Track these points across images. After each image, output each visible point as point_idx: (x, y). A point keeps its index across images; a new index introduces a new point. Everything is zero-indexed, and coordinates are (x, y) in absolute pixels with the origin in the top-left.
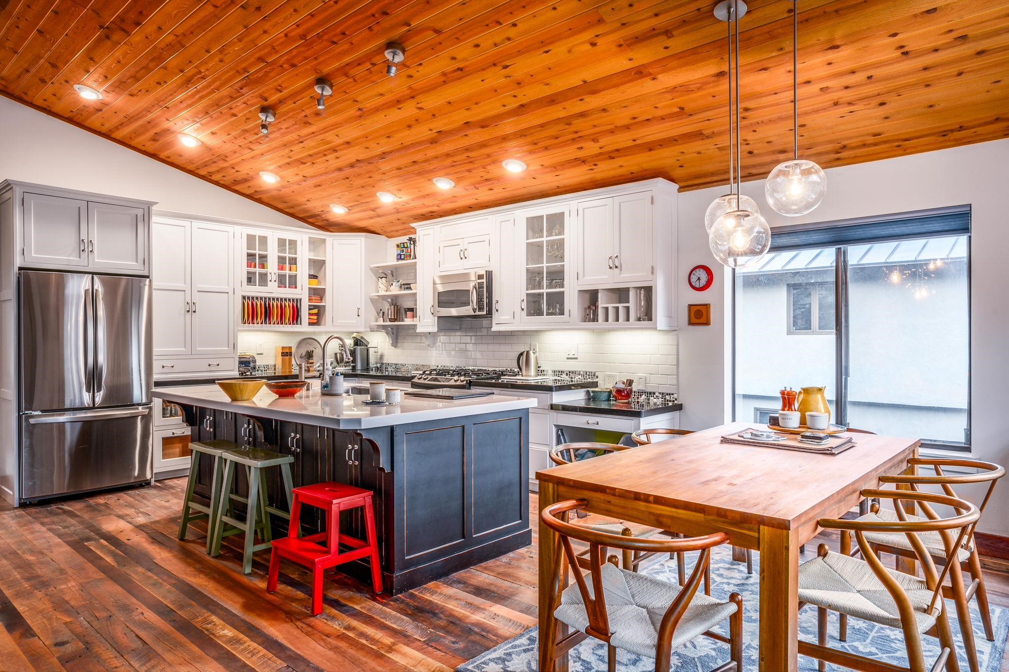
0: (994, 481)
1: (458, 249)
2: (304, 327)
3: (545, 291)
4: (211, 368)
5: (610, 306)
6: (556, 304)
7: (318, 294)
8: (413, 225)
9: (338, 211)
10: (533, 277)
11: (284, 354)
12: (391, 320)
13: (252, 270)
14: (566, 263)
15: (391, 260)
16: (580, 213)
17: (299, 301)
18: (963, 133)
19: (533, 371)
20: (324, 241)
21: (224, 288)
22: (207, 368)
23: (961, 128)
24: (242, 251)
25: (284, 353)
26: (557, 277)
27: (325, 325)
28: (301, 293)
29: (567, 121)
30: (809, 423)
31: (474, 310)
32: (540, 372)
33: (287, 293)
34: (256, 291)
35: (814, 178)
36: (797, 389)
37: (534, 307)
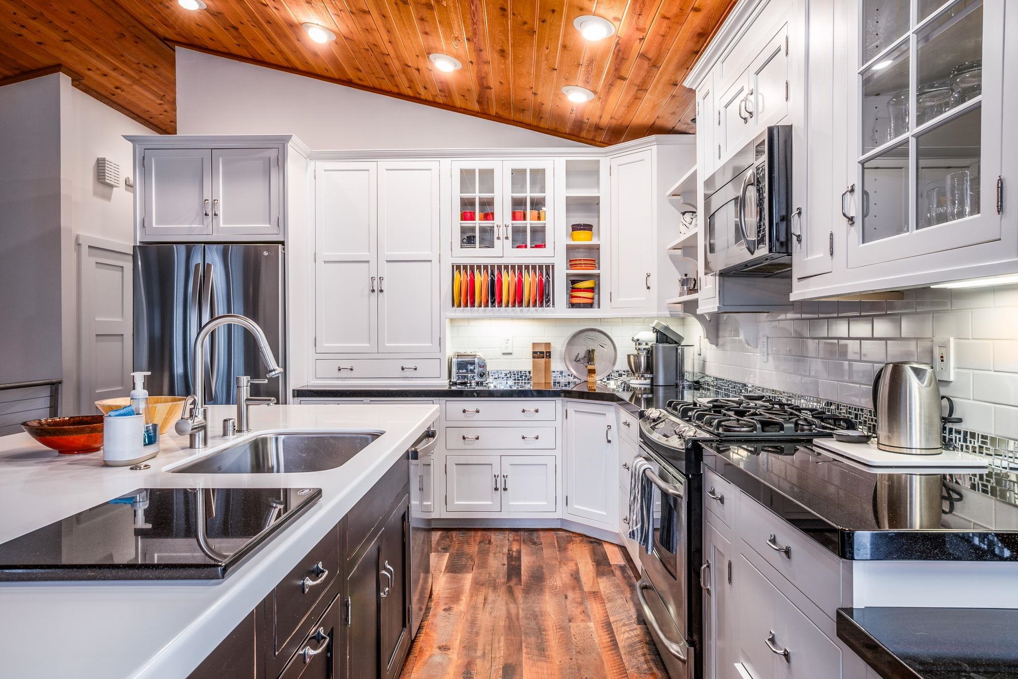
4: (406, 373)
8: (688, 84)
11: (537, 355)
13: (469, 223)
17: (548, 269)
21: (425, 254)
22: (399, 374)
24: (453, 195)
25: (536, 353)
27: (599, 307)
28: (554, 254)
33: (529, 256)
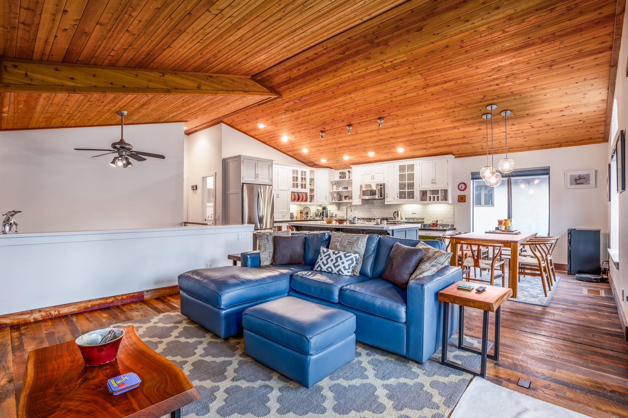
0: (557, 239)
1: (371, 175)
2: (308, 203)
3: (406, 190)
5: (432, 196)
6: (411, 195)
7: (312, 190)
8: (351, 166)
9: (324, 161)
10: (402, 186)
12: (338, 200)
13: (294, 182)
14: (415, 181)
15: (337, 178)
16: (420, 164)
17: (307, 193)
18: (547, 146)
19: (399, 218)
20: (313, 171)
21: (286, 189)
22: (282, 217)
23: (547, 145)
24: (291, 175)
25: (301, 212)
26: (411, 186)
27: (314, 202)
28: (307, 190)
29: (426, 138)
30: (507, 229)
31: (378, 197)
32: (401, 218)
33: (304, 190)
34: (295, 190)
35: (512, 163)
36: (503, 220)
37: (402, 196)
